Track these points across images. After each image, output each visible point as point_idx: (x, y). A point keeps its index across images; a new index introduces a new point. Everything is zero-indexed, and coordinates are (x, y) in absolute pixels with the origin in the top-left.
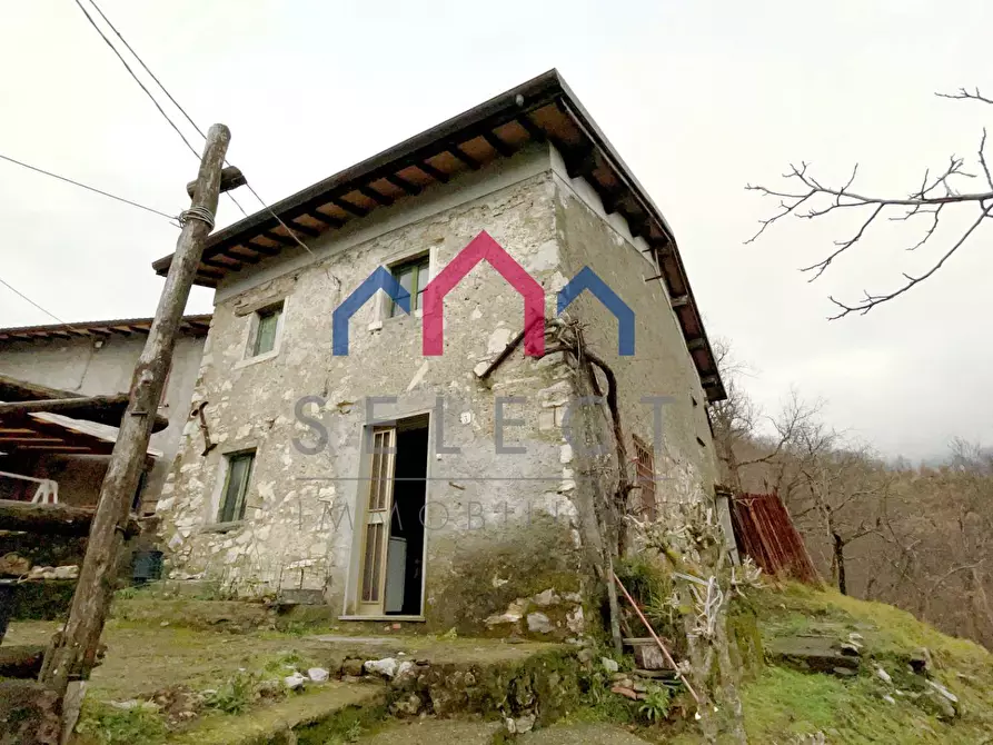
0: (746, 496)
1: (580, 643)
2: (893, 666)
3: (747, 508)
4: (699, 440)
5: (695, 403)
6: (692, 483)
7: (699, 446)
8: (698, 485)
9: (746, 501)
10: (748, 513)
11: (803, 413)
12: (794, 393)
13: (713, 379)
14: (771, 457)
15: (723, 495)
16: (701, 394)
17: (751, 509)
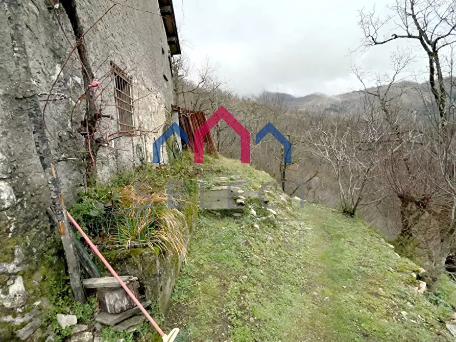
0: (188, 111)
1: (19, 321)
2: (257, 205)
3: (187, 119)
4: (164, 76)
5: (163, 52)
6: (160, 104)
7: (164, 80)
8: (163, 105)
9: (188, 114)
10: (188, 121)
11: (210, 70)
12: (208, 59)
13: (174, 39)
14: (194, 91)
15: (176, 111)
16: (167, 48)
17: (190, 119)
